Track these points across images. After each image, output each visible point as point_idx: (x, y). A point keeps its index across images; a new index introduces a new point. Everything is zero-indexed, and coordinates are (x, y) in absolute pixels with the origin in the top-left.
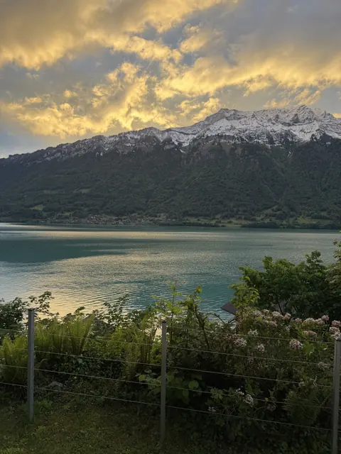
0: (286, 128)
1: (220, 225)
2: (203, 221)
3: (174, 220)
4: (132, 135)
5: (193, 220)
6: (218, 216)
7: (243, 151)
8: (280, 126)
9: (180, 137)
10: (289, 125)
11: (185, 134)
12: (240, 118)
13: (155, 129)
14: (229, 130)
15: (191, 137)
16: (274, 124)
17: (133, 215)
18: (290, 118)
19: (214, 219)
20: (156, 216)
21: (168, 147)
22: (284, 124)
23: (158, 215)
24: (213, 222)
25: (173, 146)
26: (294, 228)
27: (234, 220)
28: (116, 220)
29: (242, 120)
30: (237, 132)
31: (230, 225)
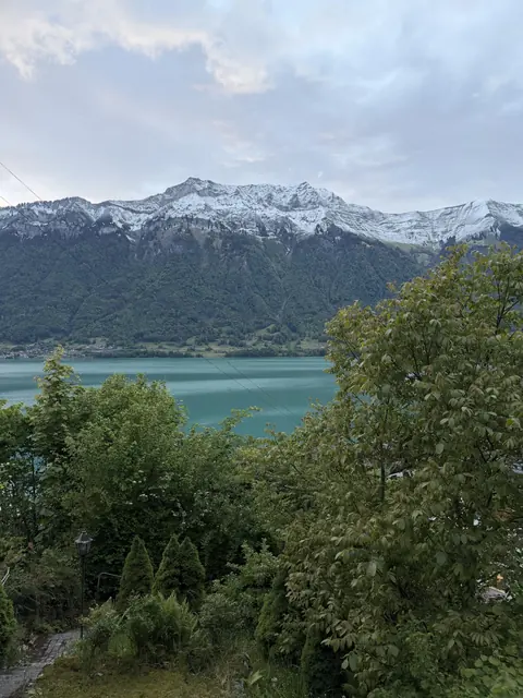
0: (283, 214)
1: (194, 354)
2: (167, 349)
3: (119, 348)
4: (42, 209)
5: (152, 347)
6: (191, 341)
7: (224, 244)
8: (275, 210)
9: (127, 216)
10: (286, 209)
11: (133, 211)
12: (217, 195)
13: (84, 201)
14: (202, 211)
15: (144, 217)
16: (266, 207)
17: (46, 341)
18: (288, 200)
19: (185, 345)
20: (88, 343)
21: (106, 230)
22: (280, 207)
23: (92, 340)
24: (183, 350)
25: (114, 230)
26: (296, 355)
27: (214, 347)
28: (14, 350)
29: (221, 198)
30: (215, 214)
31: (209, 355)
